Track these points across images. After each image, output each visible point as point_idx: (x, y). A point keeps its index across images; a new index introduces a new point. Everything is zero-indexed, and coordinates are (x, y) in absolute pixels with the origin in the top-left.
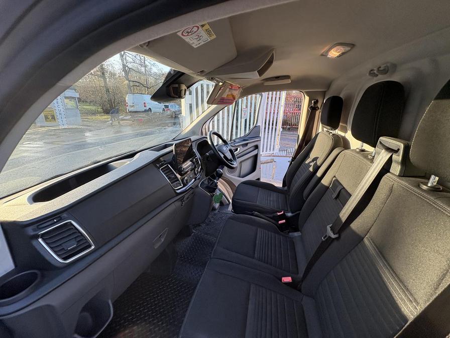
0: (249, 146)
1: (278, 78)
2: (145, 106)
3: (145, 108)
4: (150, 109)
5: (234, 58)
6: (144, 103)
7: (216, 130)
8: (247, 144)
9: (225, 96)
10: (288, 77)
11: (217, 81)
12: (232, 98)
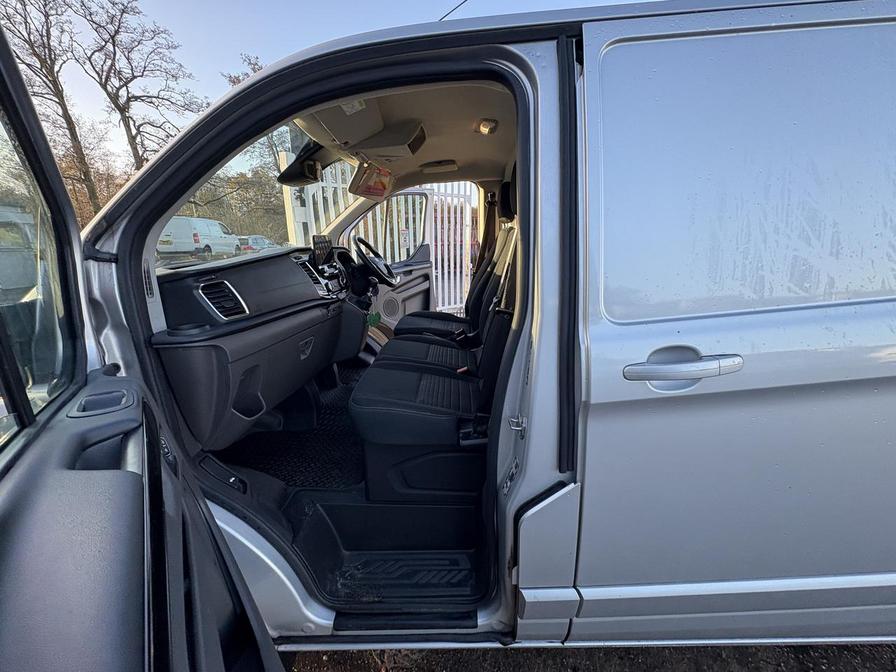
0: (415, 274)
1: (439, 163)
2: (196, 241)
3: (197, 245)
4: (207, 246)
5: (381, 129)
6: (195, 235)
7: (362, 236)
8: (410, 272)
9: (371, 183)
10: (452, 162)
11: (363, 158)
12: (381, 187)
